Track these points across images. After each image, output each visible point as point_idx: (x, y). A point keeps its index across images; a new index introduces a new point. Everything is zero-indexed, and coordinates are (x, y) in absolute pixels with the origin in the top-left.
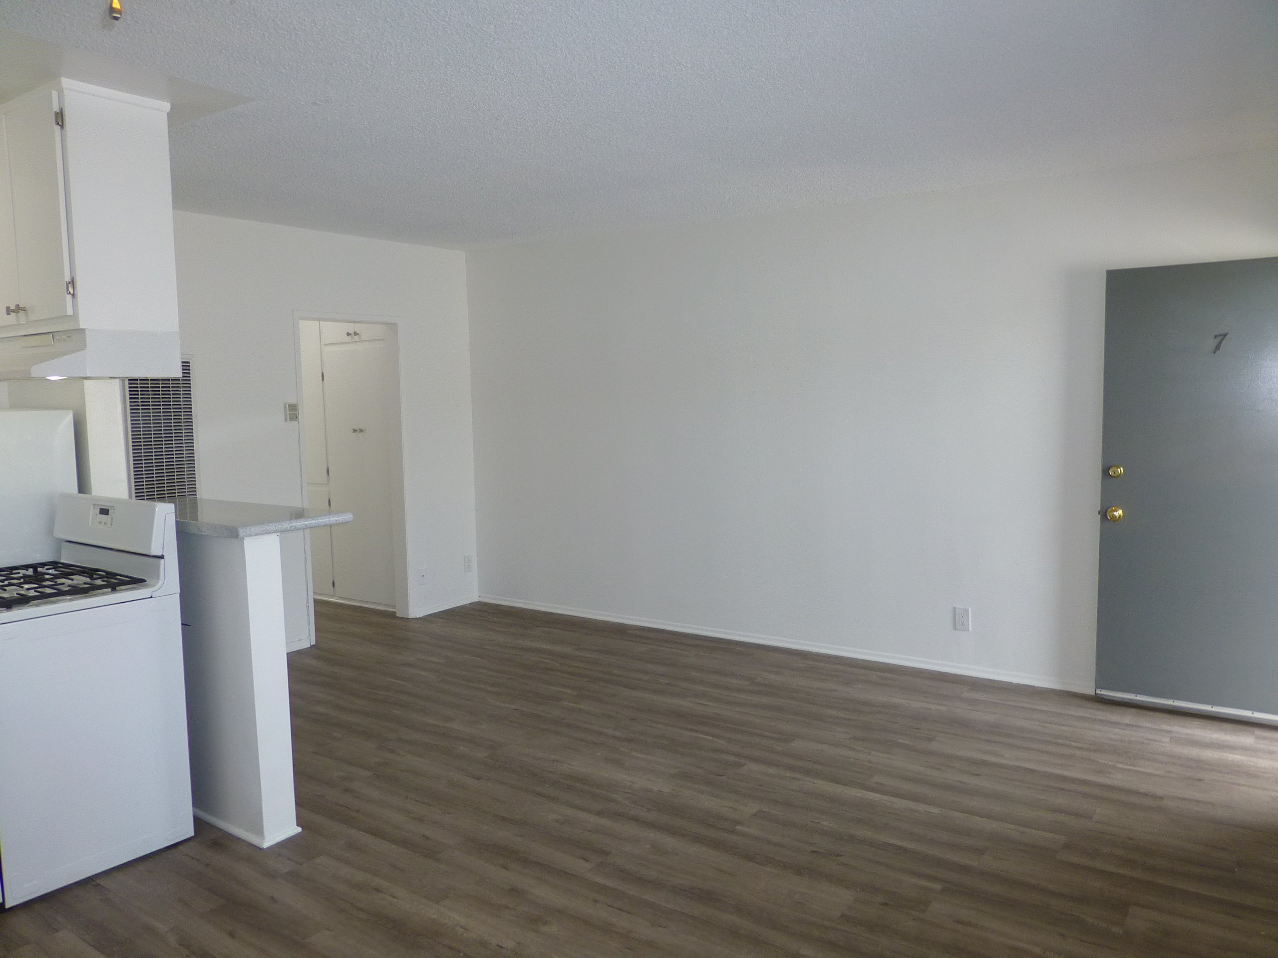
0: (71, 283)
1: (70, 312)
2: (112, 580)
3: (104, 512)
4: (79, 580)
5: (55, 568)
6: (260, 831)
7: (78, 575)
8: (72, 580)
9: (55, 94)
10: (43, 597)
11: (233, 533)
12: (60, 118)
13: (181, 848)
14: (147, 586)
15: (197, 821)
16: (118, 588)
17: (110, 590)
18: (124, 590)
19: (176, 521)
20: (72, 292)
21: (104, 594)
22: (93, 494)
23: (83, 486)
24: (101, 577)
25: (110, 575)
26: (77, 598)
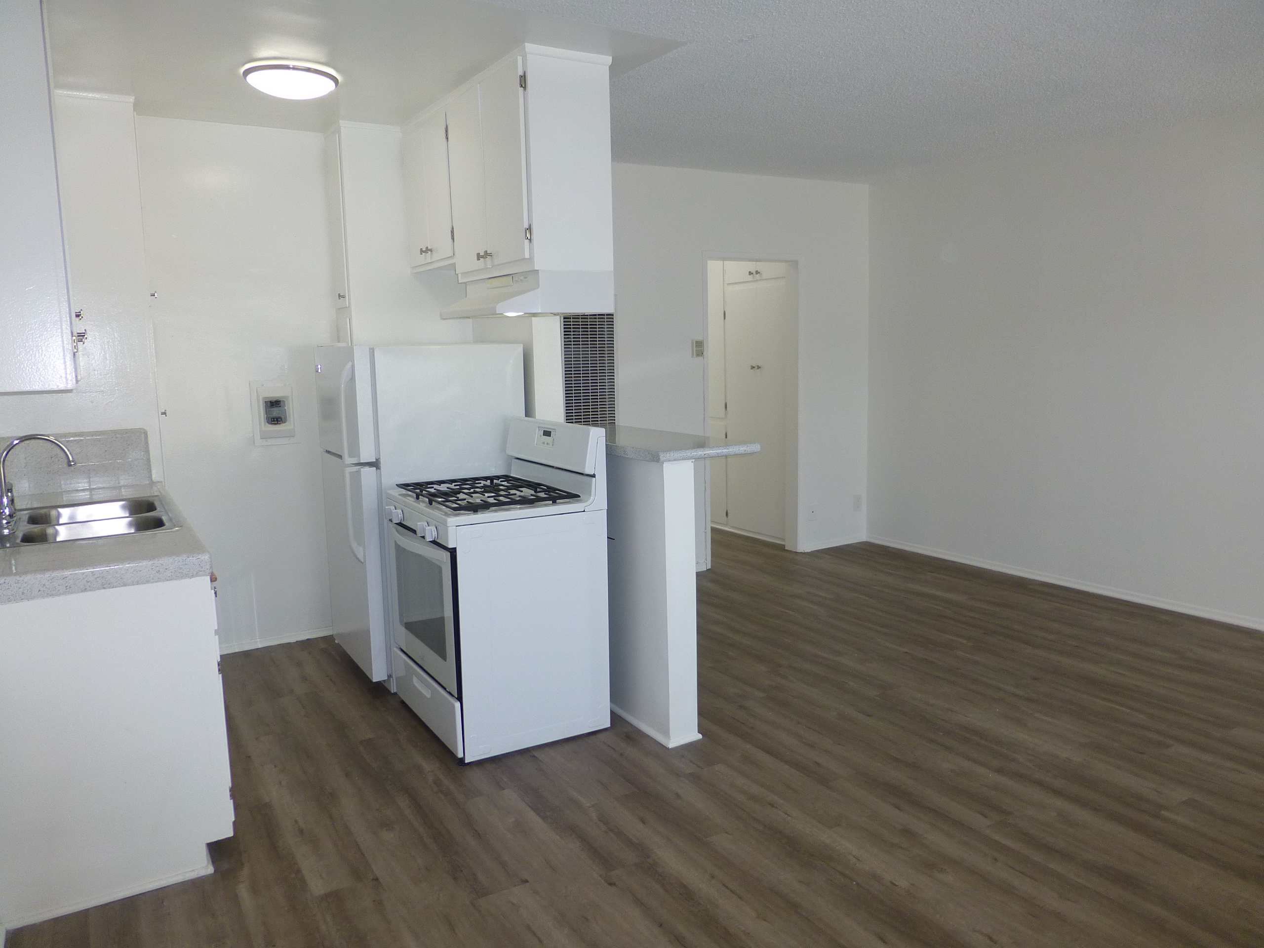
0: (529, 230)
1: (527, 256)
2: (552, 493)
3: (547, 433)
4: (527, 492)
5: (508, 481)
6: (666, 732)
7: (526, 488)
8: (522, 491)
9: (520, 59)
10: (500, 504)
11: (655, 458)
12: (523, 81)
13: (600, 736)
14: (580, 501)
15: (614, 716)
16: (558, 501)
17: (551, 502)
18: (562, 503)
19: (606, 445)
20: (529, 238)
21: (546, 505)
22: (537, 418)
23: (529, 411)
24: (544, 491)
25: (550, 489)
26: (526, 507)
